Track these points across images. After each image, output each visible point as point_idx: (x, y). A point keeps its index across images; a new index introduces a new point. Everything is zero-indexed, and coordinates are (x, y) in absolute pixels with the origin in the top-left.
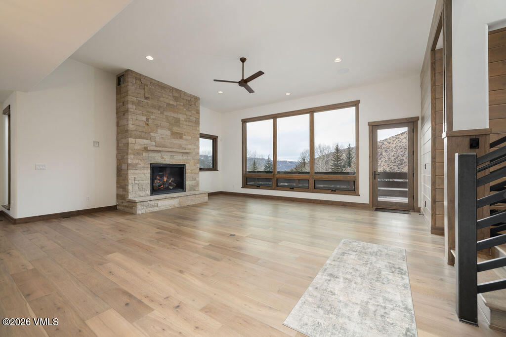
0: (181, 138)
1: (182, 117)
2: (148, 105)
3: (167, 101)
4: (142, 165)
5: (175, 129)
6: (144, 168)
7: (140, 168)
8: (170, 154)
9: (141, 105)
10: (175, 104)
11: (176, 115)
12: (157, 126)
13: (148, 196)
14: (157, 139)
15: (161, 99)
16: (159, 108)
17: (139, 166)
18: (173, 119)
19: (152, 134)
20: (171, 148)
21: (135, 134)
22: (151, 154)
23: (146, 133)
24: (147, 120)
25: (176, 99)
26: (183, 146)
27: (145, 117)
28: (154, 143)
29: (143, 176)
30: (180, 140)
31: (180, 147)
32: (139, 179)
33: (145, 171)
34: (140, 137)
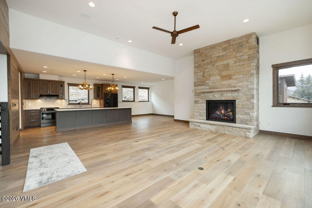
0: (230, 79)
1: (231, 61)
2: (204, 64)
3: (217, 55)
4: (201, 101)
5: (224, 73)
6: (202, 103)
7: (200, 103)
8: (220, 93)
9: (200, 66)
10: (224, 53)
11: (225, 62)
12: (210, 76)
13: (204, 120)
14: (210, 84)
15: (213, 56)
16: (211, 63)
17: (199, 102)
18: (222, 67)
19: (206, 82)
20: (221, 88)
21: (197, 84)
22: (206, 94)
23: (203, 82)
24: (204, 74)
25: (225, 49)
26: (232, 85)
27: (202, 73)
28: (208, 87)
29: (202, 107)
30: (229, 81)
31: (230, 86)
32: (200, 109)
33: (203, 105)
34: (200, 85)
